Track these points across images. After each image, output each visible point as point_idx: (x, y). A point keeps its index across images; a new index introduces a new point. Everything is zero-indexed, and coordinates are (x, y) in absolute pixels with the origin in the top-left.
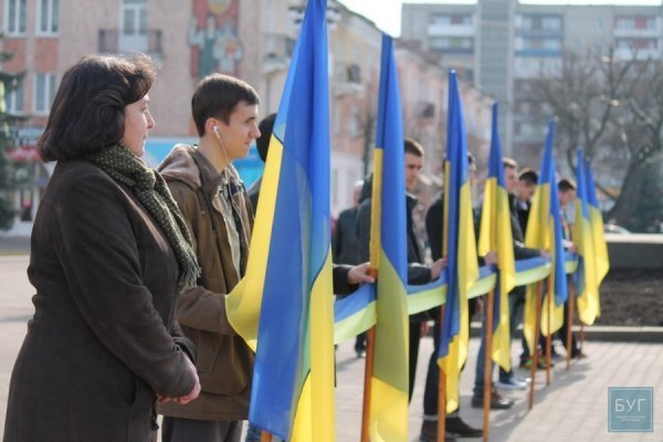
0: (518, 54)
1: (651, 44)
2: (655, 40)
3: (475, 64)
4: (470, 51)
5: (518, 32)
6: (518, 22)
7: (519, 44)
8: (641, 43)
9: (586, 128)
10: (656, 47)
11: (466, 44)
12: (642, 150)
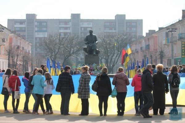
0: (36, 31)
1: (68, 29)
2: (69, 27)
3: (26, 34)
4: (25, 31)
5: (36, 26)
6: (36, 24)
7: (36, 29)
8: (66, 28)
9: (55, 52)
10: (69, 29)
11: (24, 29)
12: (67, 56)
